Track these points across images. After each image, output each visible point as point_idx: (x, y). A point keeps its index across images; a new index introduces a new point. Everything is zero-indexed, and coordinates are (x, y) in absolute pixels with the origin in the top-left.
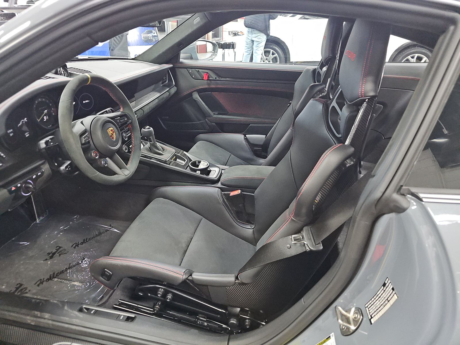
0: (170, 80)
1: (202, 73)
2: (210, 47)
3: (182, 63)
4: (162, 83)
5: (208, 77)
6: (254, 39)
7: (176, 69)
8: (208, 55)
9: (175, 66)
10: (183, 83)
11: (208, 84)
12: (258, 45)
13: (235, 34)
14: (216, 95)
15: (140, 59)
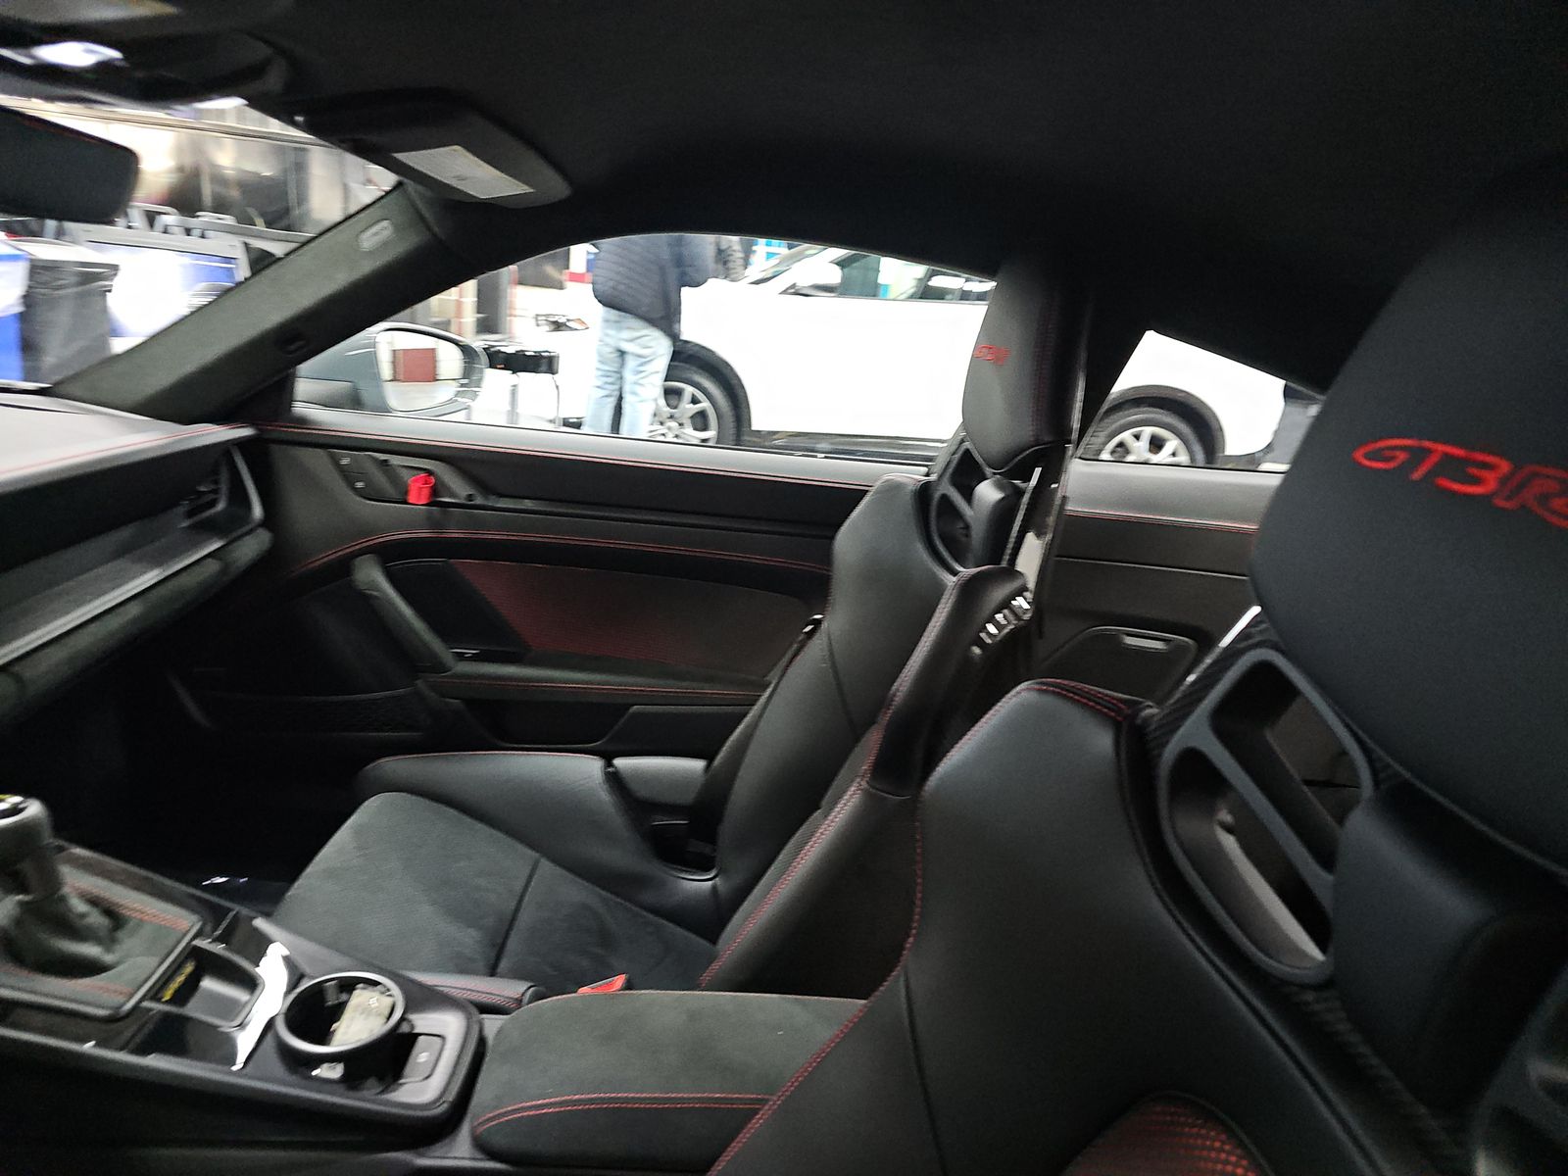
0: (239, 498)
1: (404, 473)
2: (450, 360)
3: (302, 422)
4: (190, 514)
5: (435, 492)
6: (625, 346)
7: (274, 448)
8: (444, 392)
9: (267, 436)
10: (305, 514)
11: (433, 524)
12: (641, 369)
13: (558, 326)
14: (469, 569)
15: (78, 393)
